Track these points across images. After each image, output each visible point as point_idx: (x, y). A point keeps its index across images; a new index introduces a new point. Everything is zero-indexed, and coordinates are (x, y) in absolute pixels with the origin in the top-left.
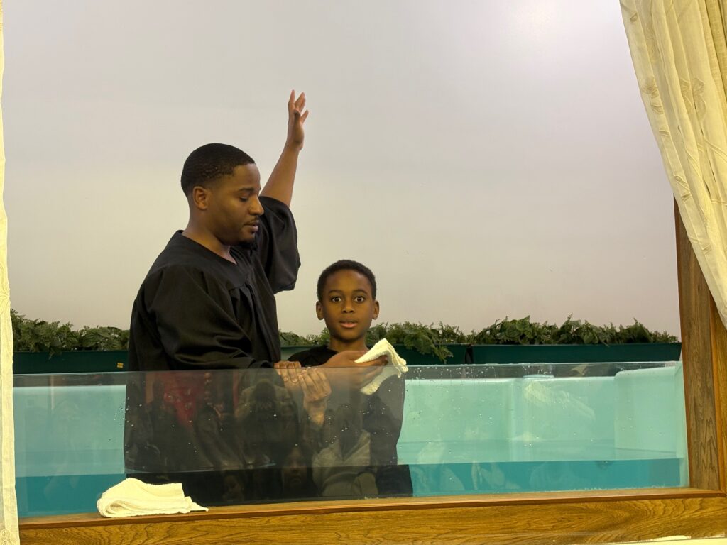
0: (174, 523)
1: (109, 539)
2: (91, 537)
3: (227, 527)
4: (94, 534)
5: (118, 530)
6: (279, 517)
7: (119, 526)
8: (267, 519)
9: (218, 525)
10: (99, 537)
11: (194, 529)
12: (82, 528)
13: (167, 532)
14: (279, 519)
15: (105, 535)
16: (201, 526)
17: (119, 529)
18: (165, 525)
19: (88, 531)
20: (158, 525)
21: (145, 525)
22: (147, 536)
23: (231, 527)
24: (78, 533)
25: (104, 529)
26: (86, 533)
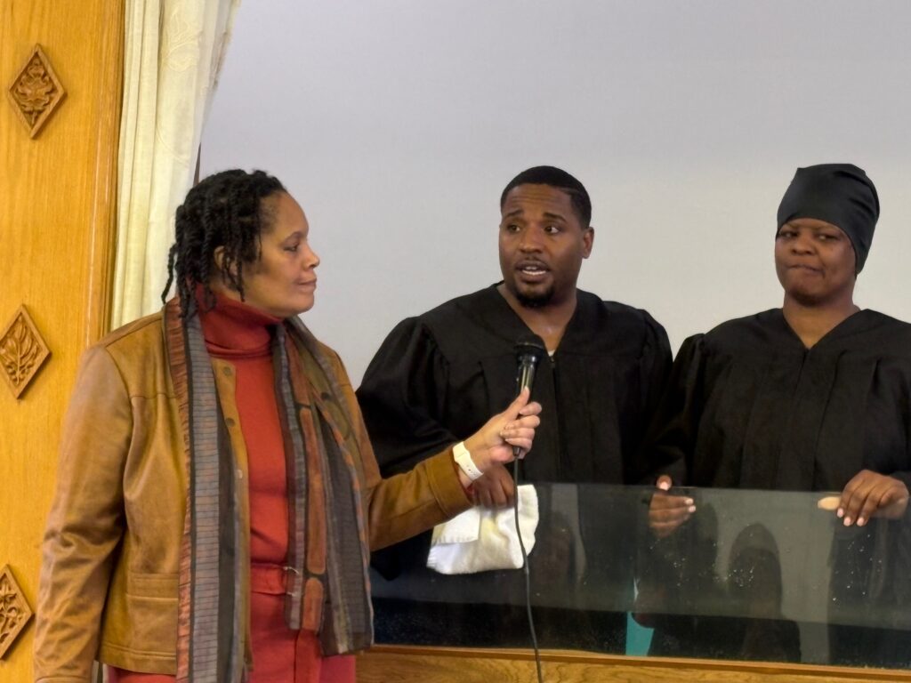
0: (589, 665)
1: (516, 674)
2: (497, 671)
3: (652, 676)
4: (500, 668)
5: (526, 667)
6: (717, 672)
7: (527, 662)
8: (701, 672)
9: (644, 674)
10: (505, 672)
11: (615, 675)
12: (488, 660)
13: (583, 675)
14: (719, 675)
15: (513, 671)
16: (622, 672)
17: (528, 665)
18: (580, 667)
19: (493, 664)
20: (573, 666)
21: (557, 664)
22: (560, 677)
23: (658, 677)
24: (483, 666)
25: (512, 664)
26: (491, 666)
